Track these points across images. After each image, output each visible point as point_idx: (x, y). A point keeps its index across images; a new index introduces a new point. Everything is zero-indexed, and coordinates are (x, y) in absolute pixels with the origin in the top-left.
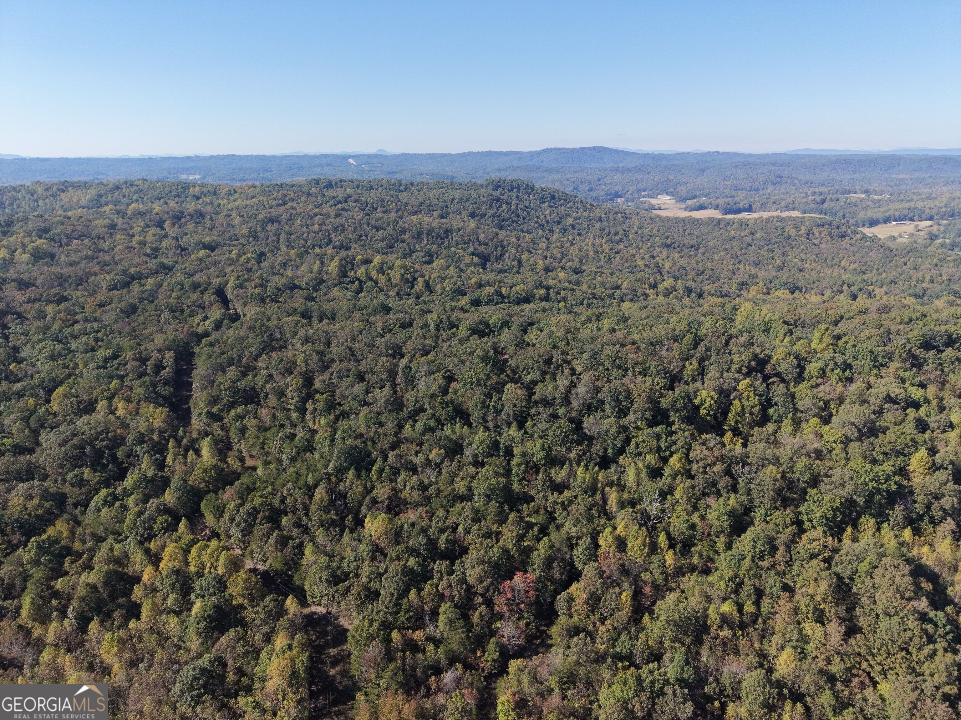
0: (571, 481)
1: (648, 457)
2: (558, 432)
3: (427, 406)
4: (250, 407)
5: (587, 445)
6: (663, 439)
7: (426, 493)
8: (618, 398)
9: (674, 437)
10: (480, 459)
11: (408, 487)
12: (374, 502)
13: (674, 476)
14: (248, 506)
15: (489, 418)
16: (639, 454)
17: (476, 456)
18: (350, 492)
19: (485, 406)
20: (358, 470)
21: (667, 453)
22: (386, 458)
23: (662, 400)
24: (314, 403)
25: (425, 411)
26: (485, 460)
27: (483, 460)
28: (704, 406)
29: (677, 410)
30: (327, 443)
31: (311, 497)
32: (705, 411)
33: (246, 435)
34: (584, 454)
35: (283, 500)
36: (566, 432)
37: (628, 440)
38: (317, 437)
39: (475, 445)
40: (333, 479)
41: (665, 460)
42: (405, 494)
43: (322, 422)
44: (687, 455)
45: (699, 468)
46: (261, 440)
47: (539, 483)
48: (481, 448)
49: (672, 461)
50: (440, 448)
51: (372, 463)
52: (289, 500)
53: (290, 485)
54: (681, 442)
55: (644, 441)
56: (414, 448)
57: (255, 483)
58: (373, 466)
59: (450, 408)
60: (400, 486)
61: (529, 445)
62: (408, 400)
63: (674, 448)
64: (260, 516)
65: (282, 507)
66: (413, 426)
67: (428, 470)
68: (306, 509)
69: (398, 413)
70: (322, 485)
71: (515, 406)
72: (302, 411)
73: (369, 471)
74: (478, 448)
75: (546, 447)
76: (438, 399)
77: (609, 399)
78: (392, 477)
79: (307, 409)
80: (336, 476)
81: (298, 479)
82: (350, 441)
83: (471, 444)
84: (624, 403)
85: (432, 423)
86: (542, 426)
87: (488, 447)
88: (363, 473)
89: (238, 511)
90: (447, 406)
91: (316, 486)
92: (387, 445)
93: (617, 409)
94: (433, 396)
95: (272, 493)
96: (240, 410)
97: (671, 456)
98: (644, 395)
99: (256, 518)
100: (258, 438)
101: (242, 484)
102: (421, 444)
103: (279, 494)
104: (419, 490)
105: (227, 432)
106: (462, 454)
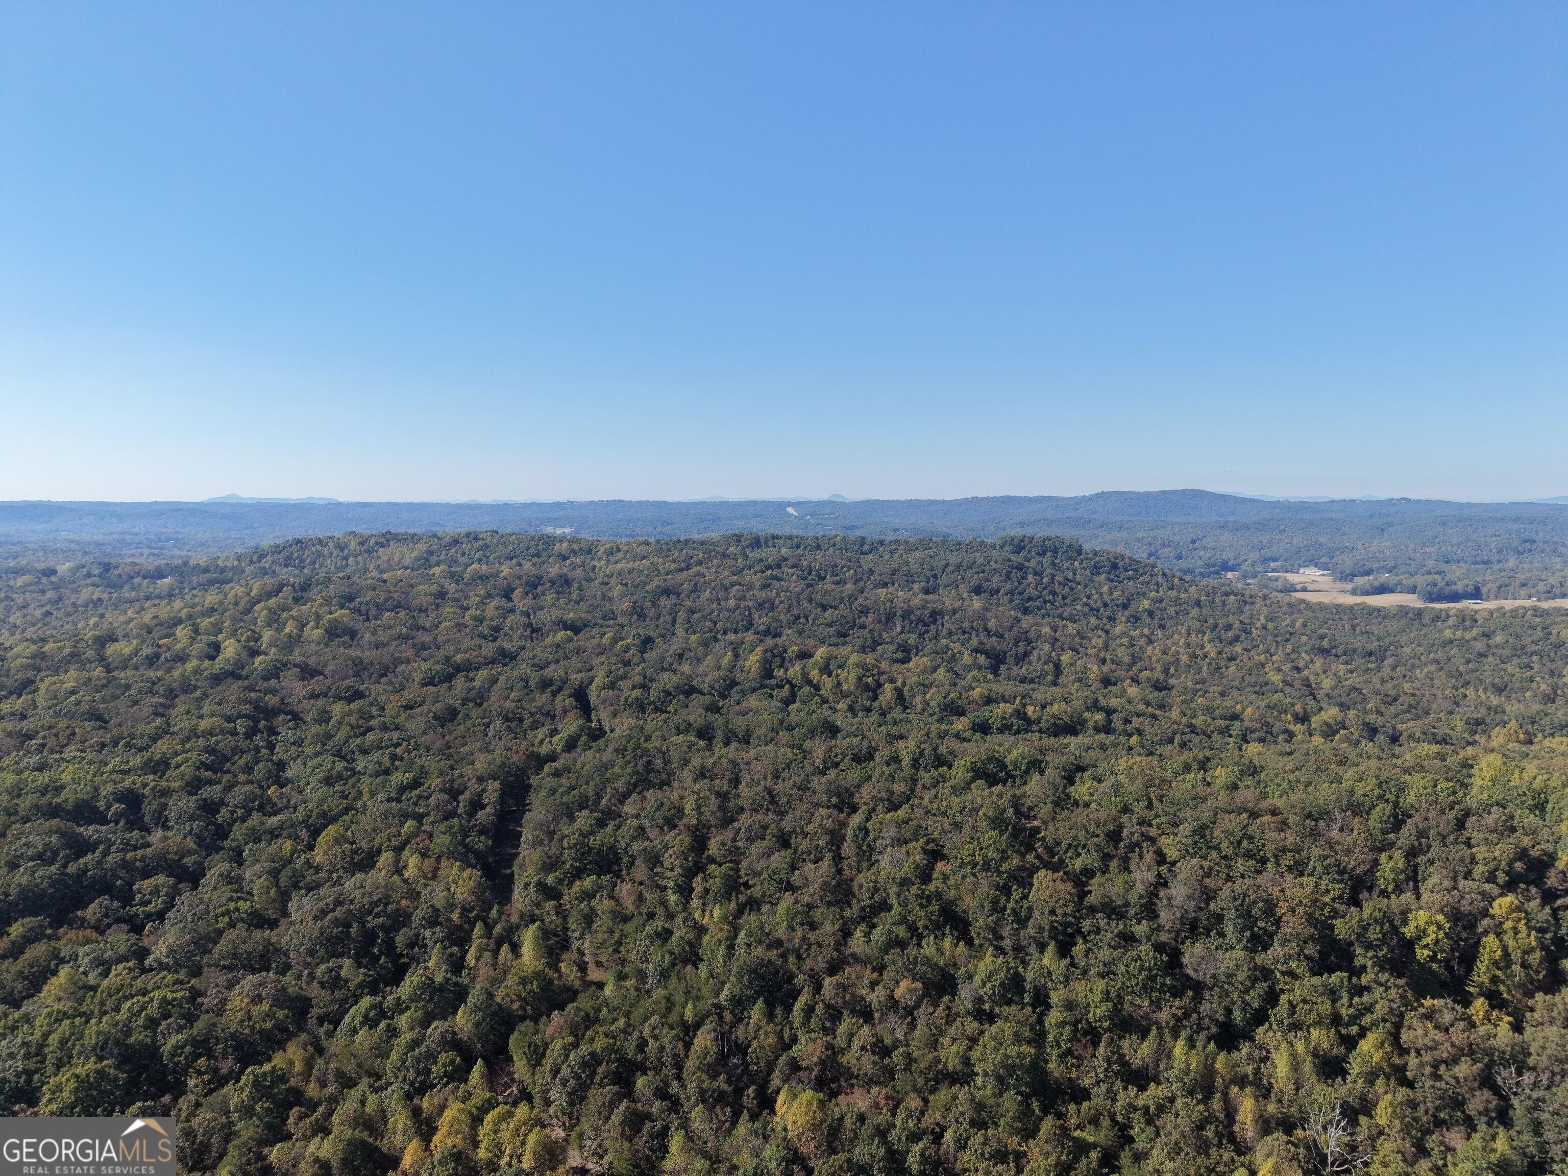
0: (1162, 1066)
1: (1315, 1033)
2: (1134, 968)
3: (893, 900)
4: (605, 879)
5: (1193, 999)
6: (1345, 1000)
7: (887, 1061)
8: (1249, 913)
9: (1366, 998)
10: (986, 1007)
11: (855, 1046)
12: (795, 1066)
13: (1371, 1077)
14: (584, 1049)
15: (1006, 931)
16: (1296, 1027)
17: (979, 1000)
18: (755, 1044)
19: (996, 908)
20: (770, 1005)
21: (1354, 1029)
22: (818, 988)
23: (1338, 922)
24: (705, 879)
25: (889, 908)
26: (997, 1010)
27: (992, 1009)
28: (1425, 941)
29: (1369, 946)
30: (721, 951)
31: (688, 1046)
32: (1426, 952)
33: (594, 927)
34: (1187, 1016)
35: (642, 1045)
36: (1150, 970)
37: (1272, 998)
38: (706, 938)
39: (977, 979)
40: (728, 1017)
41: (1350, 1043)
42: (848, 1059)
43: (716, 914)
44: (1395, 1037)
45: (1422, 1065)
46: (617, 936)
47: (1099, 1062)
48: (989, 985)
49: (1365, 1045)
50: (915, 979)
51: (795, 995)
52: (652, 1046)
53: (655, 1019)
54: (1381, 1009)
55: (1305, 1001)
56: (869, 975)
57: (599, 1010)
58: (795, 999)
59: (935, 907)
60: (840, 1042)
61: (1080, 988)
62: (861, 886)
63: (1367, 1020)
64: (601, 1070)
65: (639, 1057)
66: (867, 935)
67: (892, 1019)
68: (679, 1066)
69: (842, 910)
70: (709, 1025)
71: (1053, 912)
72: (686, 891)
73: (789, 1009)
74: (984, 984)
75: (1113, 995)
76: (914, 889)
77: (1233, 914)
78: (828, 1024)
79: (693, 890)
80: (732, 1012)
81: (669, 1010)
82: (759, 951)
83: (970, 977)
84: (1261, 924)
85: (902, 931)
86: (1105, 954)
87: (1002, 984)
88: (779, 1011)
89: (567, 1056)
90: (929, 902)
91: (698, 1025)
92: (821, 964)
93: (1248, 934)
94: (905, 883)
95: (624, 1031)
96: (588, 882)
97: (1362, 1034)
98: (1300, 911)
99: (594, 1073)
100: (612, 932)
101: (578, 1009)
102: (880, 968)
103: (636, 1034)
104: (874, 1053)
105: (565, 918)
106: (954, 994)
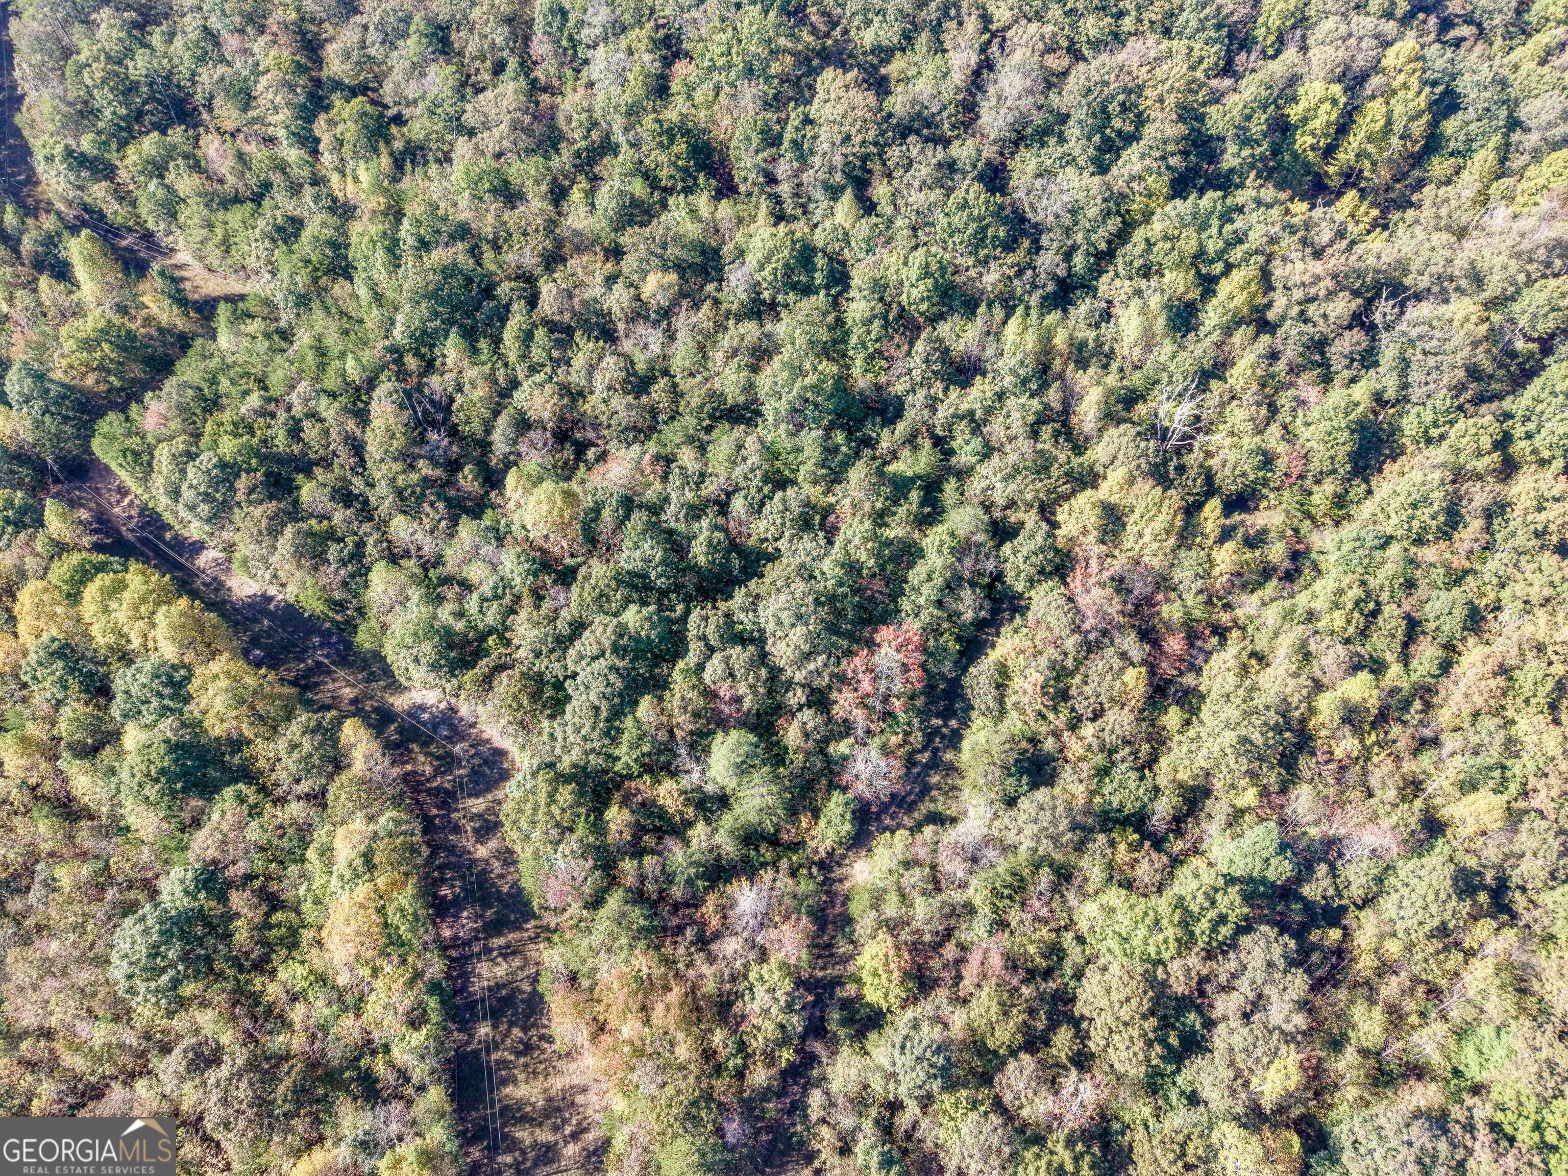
0: (990, 352)
1: (1169, 276)
2: (958, 220)
3: (619, 137)
4: (177, 134)
5: (1029, 252)
6: (1214, 230)
7: (644, 399)
8: (1104, 110)
9: (1239, 223)
10: (766, 295)
11: (599, 384)
12: (523, 424)
13: (1228, 331)
14: (206, 459)
15: (783, 169)
16: (1146, 272)
17: (755, 288)
18: (459, 399)
19: (772, 140)
20: (470, 335)
21: (1218, 267)
22: (533, 301)
23: (1213, 110)
24: (332, 123)
25: (614, 150)
26: (780, 298)
27: (773, 299)
28: (1311, 125)
29: (1245, 141)
30: (380, 256)
31: (363, 417)
32: (1309, 140)
33: (182, 219)
34: (1020, 273)
35: (295, 432)
36: (980, 218)
37: (1123, 236)
38: (356, 228)
39: (752, 260)
40: (411, 362)
41: (1208, 285)
42: (593, 404)
43: (364, 176)
44: (1265, 275)
45: (1289, 306)
46: (219, 231)
47: (916, 362)
48: (769, 268)
49: (1224, 288)
50: (665, 269)
51: (502, 314)
52: (311, 432)
53: (303, 387)
54: (1256, 238)
55: (1166, 238)
56: (602, 268)
57: (214, 382)
58: (504, 320)
59: (680, 147)
60: (576, 377)
61: (891, 259)
62: (569, 120)
63: (1237, 254)
64: (242, 484)
65: (296, 449)
66: (591, 193)
67: (641, 329)
68: (357, 448)
69: (547, 158)
70: (385, 387)
71: (848, 138)
72: (310, 144)
73: (497, 341)
74: (762, 268)
75: (934, 267)
76: (648, 121)
77: (1081, 114)
78: (556, 354)
79: (317, 141)
80: (417, 354)
81: (322, 367)
82: (439, 256)
83: (741, 253)
84: (1117, 123)
85: (638, 188)
86: (918, 199)
87: (787, 265)
88: (483, 344)
89: (183, 472)
90: (672, 139)
91: (371, 383)
92: (531, 262)
93: (1097, 138)
94: (633, 112)
95: (263, 413)
96: (149, 144)
97: (1227, 272)
98: (1171, 100)
99: (232, 489)
100: (210, 226)
101: (187, 385)
102: (616, 253)
103: (282, 416)
104: (626, 393)
105: (134, 204)
106: (721, 280)
